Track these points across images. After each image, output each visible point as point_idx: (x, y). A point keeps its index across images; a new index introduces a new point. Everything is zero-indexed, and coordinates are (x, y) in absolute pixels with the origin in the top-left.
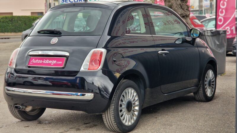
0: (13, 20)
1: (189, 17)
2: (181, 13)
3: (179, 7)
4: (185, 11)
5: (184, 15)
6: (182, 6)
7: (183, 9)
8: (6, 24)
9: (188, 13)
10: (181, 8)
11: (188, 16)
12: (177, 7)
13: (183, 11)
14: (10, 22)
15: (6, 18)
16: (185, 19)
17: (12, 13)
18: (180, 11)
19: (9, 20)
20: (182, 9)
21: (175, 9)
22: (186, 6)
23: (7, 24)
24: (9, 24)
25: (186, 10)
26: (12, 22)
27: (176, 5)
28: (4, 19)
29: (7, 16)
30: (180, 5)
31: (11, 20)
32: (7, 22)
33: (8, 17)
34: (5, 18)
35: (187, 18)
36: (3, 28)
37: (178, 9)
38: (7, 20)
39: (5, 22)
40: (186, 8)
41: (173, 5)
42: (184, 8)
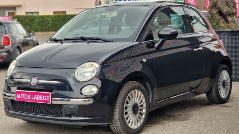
0: (65, 19)
1: (236, 15)
2: (227, 11)
3: (225, 4)
4: (231, 9)
5: (230, 13)
6: (228, 3)
7: (229, 6)
8: (58, 23)
9: (234, 11)
10: (227, 5)
11: (234, 14)
12: (222, 5)
13: (229, 9)
14: (62, 21)
15: (59, 17)
16: (232, 17)
17: (65, 12)
18: (225, 9)
19: (61, 18)
20: (227, 7)
21: (220, 6)
22: (232, 3)
23: (60, 23)
24: (61, 23)
25: (233, 8)
26: (64, 21)
27: (221, 3)
28: (57, 18)
29: (60, 14)
30: (225, 2)
31: (63, 19)
32: (59, 21)
33: (61, 16)
34: (57, 16)
35: (233, 16)
36: (56, 26)
37: (223, 6)
38: (59, 19)
39: (58, 21)
40: (232, 5)
41: (218, 2)
42: (231, 5)
